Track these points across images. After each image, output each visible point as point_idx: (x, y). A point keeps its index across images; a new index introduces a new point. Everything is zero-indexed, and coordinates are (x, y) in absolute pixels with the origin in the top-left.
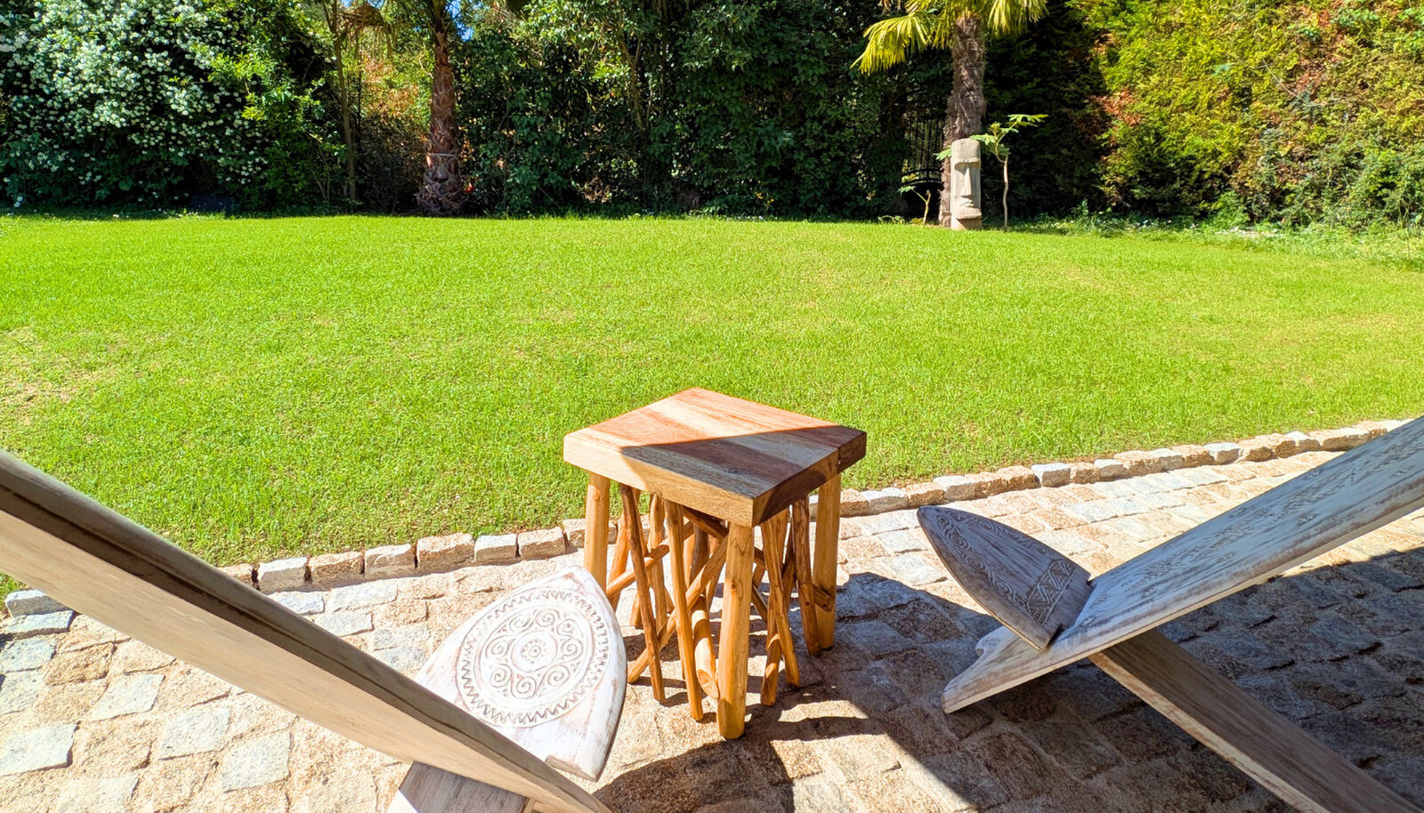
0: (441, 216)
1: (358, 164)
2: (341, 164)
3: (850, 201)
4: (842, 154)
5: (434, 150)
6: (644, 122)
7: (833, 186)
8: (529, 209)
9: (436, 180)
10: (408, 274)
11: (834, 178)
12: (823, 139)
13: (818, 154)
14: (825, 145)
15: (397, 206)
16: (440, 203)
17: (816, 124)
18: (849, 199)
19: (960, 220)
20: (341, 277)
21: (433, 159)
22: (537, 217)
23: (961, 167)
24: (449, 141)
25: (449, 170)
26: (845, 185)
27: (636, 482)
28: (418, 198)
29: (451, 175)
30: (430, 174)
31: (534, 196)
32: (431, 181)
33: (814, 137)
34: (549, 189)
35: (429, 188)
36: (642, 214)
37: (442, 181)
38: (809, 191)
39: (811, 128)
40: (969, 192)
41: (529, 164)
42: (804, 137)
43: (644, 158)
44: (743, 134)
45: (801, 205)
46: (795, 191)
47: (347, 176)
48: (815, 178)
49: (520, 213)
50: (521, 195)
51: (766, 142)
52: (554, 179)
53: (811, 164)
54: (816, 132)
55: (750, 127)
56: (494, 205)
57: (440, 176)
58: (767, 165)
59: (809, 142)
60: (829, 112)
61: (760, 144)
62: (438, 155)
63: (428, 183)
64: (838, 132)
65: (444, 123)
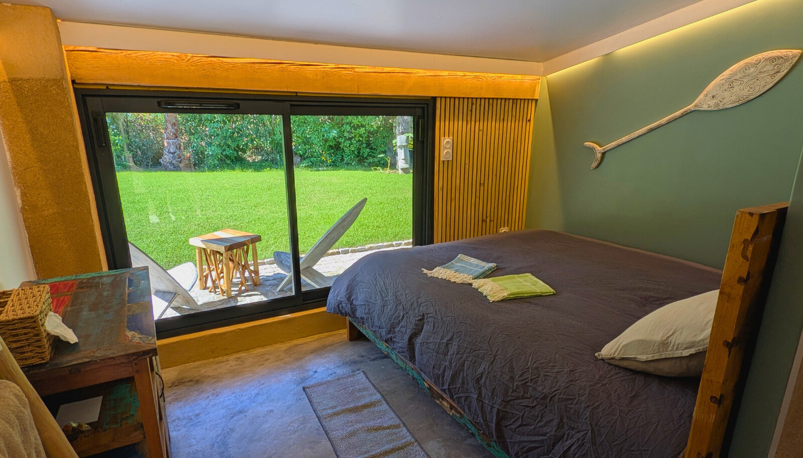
0: (174, 171)
1: (129, 145)
2: (120, 146)
3: (367, 159)
4: (361, 139)
5: (168, 138)
6: (271, 125)
7: (359, 153)
8: (218, 166)
9: (170, 153)
10: (155, 201)
11: (359, 149)
12: (352, 132)
13: (350, 139)
14: (353, 135)
15: (151, 165)
16: (173, 164)
17: (348, 126)
18: (366, 158)
19: (401, 169)
20: (128, 203)
21: (168, 143)
22: (221, 170)
23: (401, 147)
24: (175, 134)
25: (177, 148)
26: (364, 152)
27: (205, 247)
28: (162, 162)
29: (177, 151)
30: (167, 150)
31: (220, 160)
32: (167, 153)
33: (348, 132)
34: (227, 156)
35: (166, 158)
36: (271, 168)
37: (173, 153)
38: (348, 156)
39: (346, 128)
40: (403, 158)
41: (216, 145)
42: (344, 132)
43: (272, 141)
44: (316, 131)
45: (345, 162)
46: (342, 156)
47: (124, 151)
48: (350, 150)
49: (213, 168)
50: (213, 160)
51: (325, 135)
52: (228, 152)
53: (347, 143)
54: (348, 130)
55: (319, 127)
56: (201, 164)
57: (172, 151)
58: (328, 144)
59: (346, 134)
60: (353, 121)
61: (323, 136)
62: (170, 141)
63: (166, 155)
64: (358, 130)
65: (172, 126)
